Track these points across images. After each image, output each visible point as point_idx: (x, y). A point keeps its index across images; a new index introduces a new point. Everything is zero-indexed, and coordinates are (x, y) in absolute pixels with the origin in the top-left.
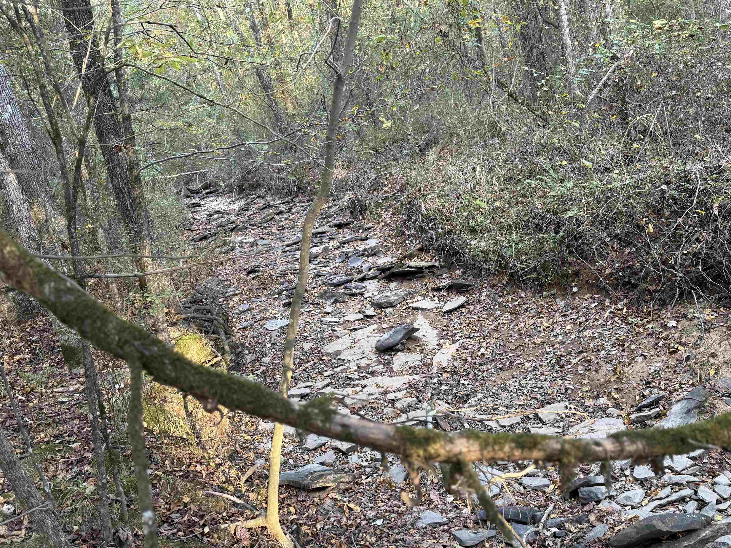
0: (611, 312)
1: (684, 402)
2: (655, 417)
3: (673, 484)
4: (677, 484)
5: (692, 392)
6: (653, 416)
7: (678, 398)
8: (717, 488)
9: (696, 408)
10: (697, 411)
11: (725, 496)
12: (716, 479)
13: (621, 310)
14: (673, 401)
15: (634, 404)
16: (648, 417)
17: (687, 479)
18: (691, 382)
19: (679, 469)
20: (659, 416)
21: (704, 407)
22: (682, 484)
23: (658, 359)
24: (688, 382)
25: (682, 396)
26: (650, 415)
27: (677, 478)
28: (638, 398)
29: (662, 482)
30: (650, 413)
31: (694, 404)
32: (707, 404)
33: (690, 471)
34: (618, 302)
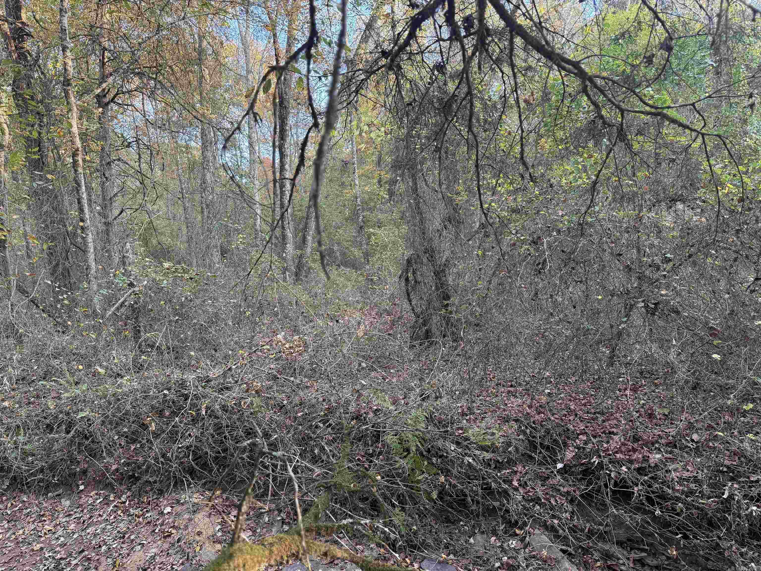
0: (115, 506)
13: (124, 503)
18: (180, 562)
23: (155, 545)
34: (122, 495)
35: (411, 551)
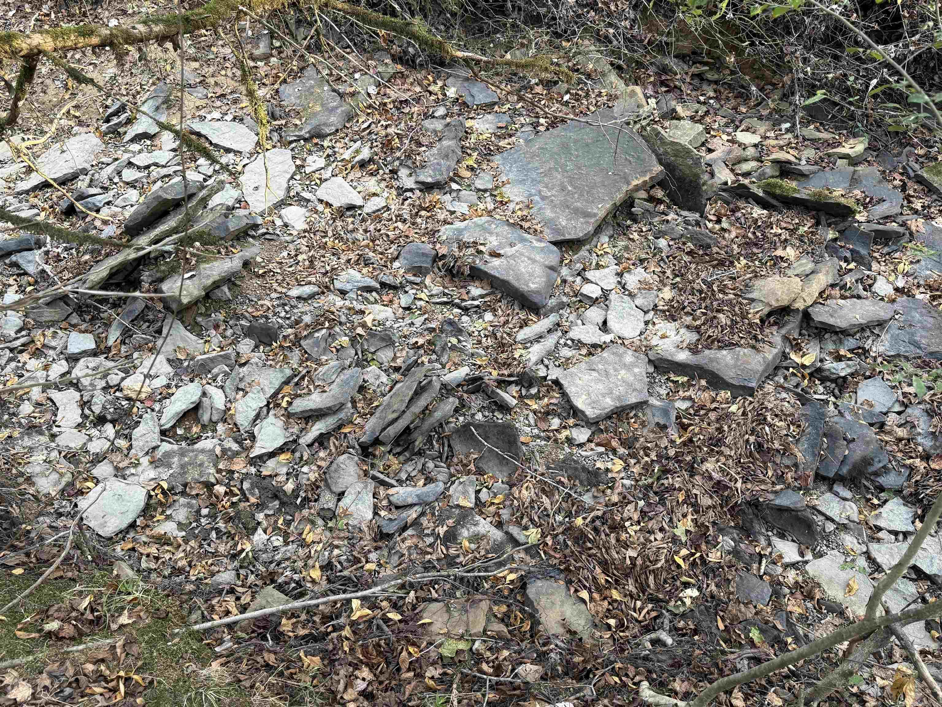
1: (150, 102)
2: (126, 123)
3: (162, 178)
4: (166, 176)
5: (155, 90)
6: (124, 122)
7: (143, 99)
8: (200, 169)
9: (163, 103)
10: (165, 106)
11: (209, 174)
12: (198, 163)
14: (139, 103)
15: (99, 117)
16: (119, 124)
17: (173, 170)
18: (151, 81)
19: (164, 163)
20: (129, 121)
21: (170, 100)
22: (170, 175)
23: (110, 65)
24: (148, 82)
25: (146, 96)
26: (120, 122)
27: (164, 171)
28: (101, 110)
29: (152, 179)
30: (120, 119)
31: (160, 100)
32: (172, 97)
33: (174, 162)
35: (435, 68)
